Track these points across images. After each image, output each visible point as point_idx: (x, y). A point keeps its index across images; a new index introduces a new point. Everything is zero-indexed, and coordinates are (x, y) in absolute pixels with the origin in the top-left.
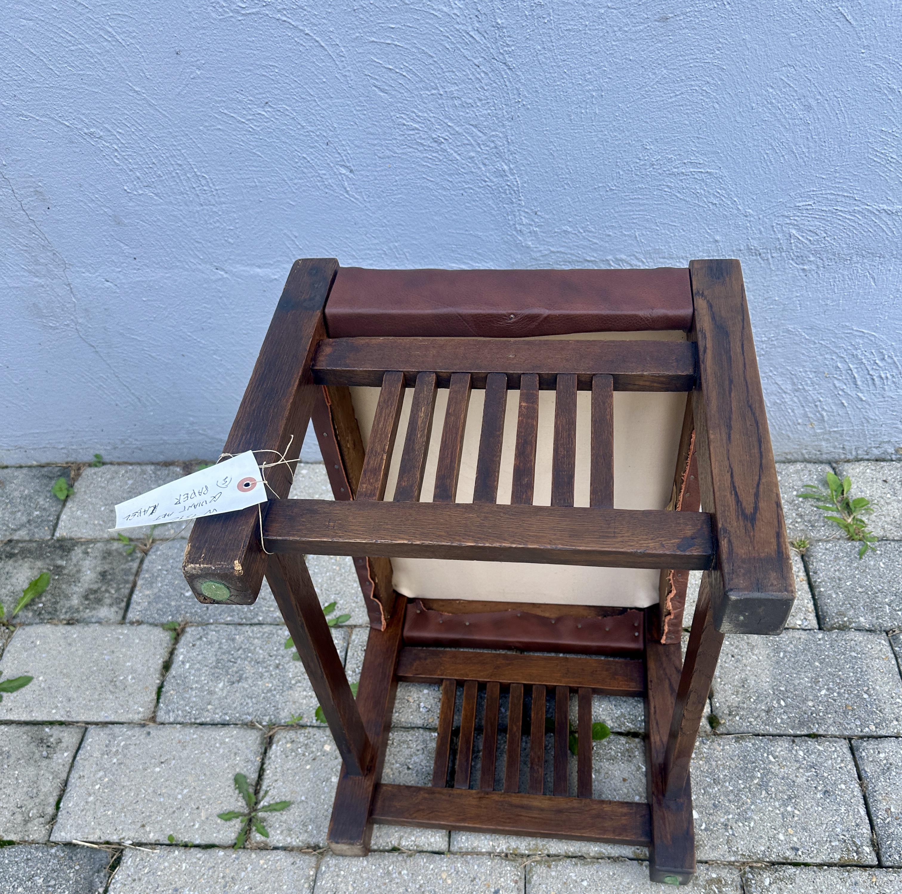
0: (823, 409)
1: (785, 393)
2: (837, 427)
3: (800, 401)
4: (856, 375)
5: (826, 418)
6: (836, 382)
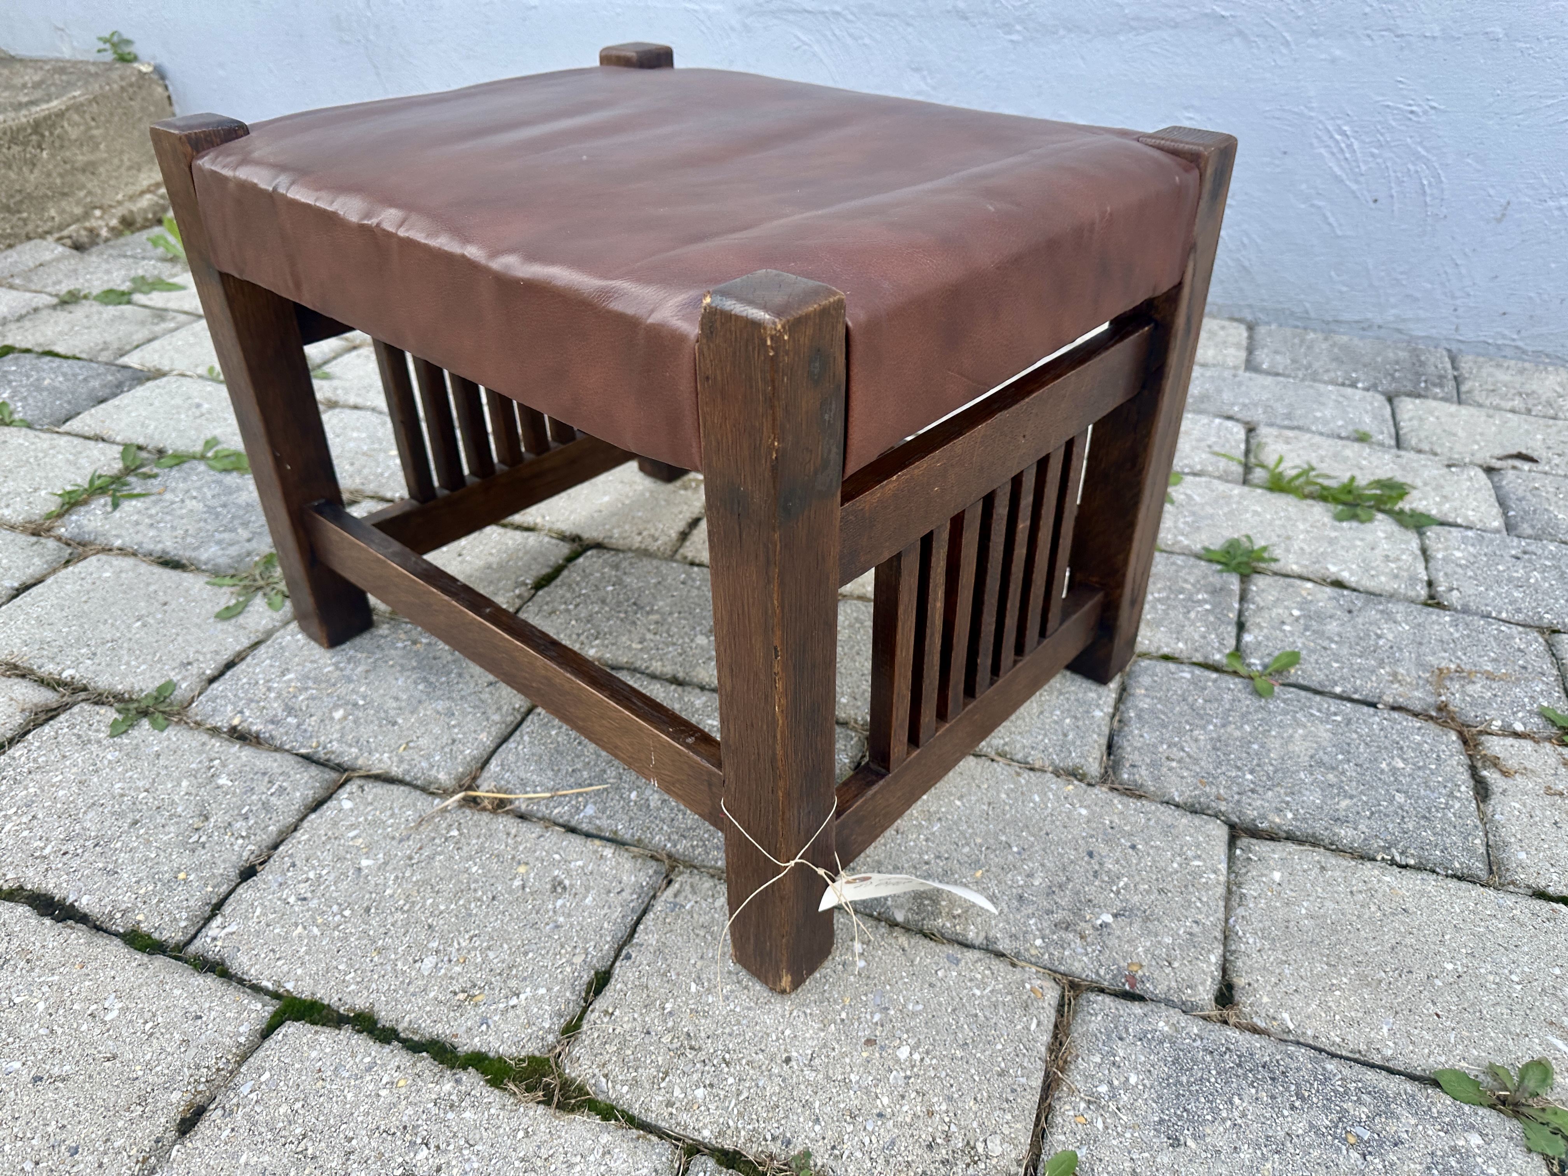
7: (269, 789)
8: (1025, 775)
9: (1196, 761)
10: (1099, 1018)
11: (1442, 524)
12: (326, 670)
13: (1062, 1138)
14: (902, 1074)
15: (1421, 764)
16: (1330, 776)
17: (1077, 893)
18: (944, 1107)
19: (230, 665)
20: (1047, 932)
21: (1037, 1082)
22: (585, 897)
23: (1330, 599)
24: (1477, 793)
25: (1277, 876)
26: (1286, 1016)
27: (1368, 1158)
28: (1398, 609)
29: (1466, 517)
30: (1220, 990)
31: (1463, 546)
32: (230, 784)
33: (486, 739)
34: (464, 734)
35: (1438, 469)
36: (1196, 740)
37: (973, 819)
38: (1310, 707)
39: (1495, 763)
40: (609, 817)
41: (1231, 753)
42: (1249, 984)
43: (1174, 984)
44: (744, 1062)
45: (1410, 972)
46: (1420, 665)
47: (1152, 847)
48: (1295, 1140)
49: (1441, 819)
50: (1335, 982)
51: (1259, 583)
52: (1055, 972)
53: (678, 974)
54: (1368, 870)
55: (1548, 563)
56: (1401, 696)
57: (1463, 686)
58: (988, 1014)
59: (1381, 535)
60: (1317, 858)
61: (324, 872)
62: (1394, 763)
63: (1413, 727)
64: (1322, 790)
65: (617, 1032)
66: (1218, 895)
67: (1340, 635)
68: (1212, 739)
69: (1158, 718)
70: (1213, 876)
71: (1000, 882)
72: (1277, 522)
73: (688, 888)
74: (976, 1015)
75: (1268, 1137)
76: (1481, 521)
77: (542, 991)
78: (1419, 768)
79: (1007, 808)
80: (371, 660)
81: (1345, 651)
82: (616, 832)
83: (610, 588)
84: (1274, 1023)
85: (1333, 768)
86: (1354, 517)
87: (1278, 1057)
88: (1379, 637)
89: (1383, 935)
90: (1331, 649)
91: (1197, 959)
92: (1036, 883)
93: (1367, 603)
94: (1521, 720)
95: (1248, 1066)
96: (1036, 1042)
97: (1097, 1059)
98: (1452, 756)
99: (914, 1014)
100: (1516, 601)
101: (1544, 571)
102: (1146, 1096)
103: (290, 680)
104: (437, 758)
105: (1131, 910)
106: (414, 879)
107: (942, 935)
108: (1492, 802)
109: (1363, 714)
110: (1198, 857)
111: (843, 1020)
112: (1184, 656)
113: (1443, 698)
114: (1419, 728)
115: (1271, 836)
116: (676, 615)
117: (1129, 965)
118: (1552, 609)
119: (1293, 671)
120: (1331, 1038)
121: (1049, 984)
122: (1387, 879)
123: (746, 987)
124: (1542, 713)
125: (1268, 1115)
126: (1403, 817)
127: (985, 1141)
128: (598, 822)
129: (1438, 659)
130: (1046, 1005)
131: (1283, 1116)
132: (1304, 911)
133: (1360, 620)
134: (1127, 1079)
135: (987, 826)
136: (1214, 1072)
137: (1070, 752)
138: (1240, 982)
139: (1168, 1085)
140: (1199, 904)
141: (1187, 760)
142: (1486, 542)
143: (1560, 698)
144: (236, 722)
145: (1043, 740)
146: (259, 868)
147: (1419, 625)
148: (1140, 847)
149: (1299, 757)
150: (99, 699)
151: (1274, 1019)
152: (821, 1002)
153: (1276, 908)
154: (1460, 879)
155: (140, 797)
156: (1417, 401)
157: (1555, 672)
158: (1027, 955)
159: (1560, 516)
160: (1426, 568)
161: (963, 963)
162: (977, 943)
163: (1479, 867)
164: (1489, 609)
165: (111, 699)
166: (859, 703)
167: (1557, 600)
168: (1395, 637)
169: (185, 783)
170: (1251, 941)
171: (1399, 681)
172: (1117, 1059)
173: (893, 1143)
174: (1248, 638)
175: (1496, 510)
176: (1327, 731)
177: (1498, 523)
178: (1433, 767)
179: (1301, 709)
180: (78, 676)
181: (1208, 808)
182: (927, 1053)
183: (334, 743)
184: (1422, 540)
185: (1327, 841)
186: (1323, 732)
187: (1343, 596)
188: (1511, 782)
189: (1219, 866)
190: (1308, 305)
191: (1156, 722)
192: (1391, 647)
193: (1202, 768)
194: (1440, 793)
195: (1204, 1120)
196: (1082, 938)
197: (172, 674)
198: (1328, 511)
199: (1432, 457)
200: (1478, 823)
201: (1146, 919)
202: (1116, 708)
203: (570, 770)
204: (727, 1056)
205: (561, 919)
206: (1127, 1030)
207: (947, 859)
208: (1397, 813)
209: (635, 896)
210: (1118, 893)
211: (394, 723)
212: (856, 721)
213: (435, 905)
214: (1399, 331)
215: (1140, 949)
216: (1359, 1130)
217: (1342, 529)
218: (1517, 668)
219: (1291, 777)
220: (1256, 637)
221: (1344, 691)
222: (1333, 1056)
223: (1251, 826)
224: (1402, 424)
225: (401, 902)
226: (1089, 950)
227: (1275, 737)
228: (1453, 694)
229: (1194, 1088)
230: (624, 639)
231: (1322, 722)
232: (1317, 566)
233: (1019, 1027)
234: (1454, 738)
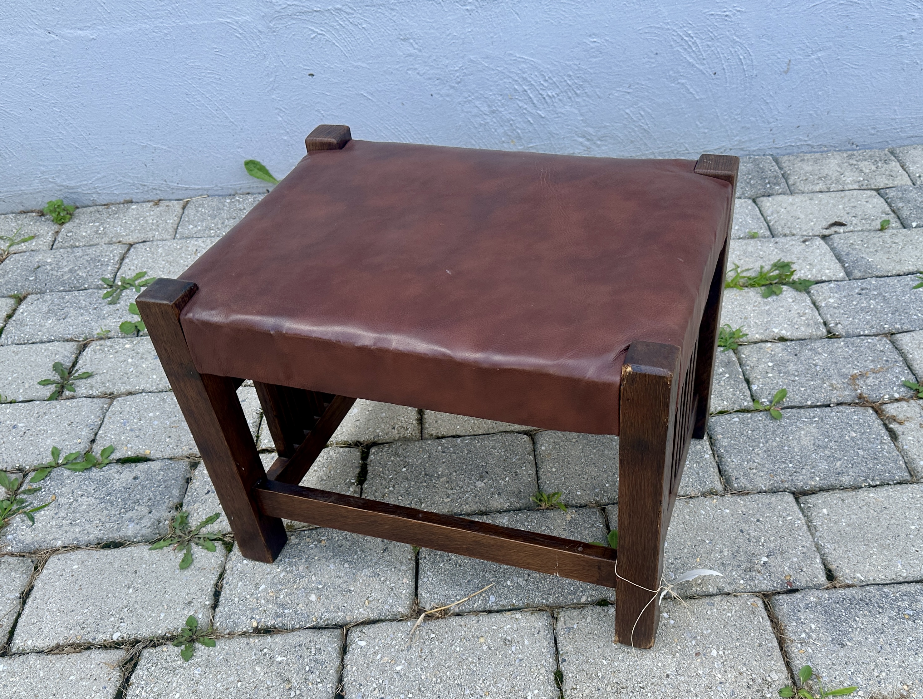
0: (517, 127)
1: (486, 114)
2: (532, 143)
3: (498, 121)
4: (531, 95)
5: (521, 135)
6: (519, 102)
7: (311, 652)
8: (691, 502)
9: (763, 466)
10: (785, 606)
11: (817, 282)
12: (282, 576)
13: (798, 662)
14: (719, 662)
15: (863, 431)
16: (826, 452)
17: (746, 552)
18: (745, 669)
19: (217, 594)
20: (743, 575)
21: (776, 643)
22: (524, 641)
23: (783, 350)
24: (892, 437)
25: (825, 511)
26: (859, 575)
27: (916, 621)
28: (817, 345)
29: (826, 275)
30: (827, 574)
31: (832, 294)
32: (285, 659)
33: (408, 581)
34: (394, 583)
35: (799, 245)
36: (758, 454)
37: (681, 534)
38: (801, 417)
39: (894, 419)
40: (505, 599)
41: (777, 455)
42: (838, 567)
43: (808, 579)
44: (649, 684)
45: (899, 536)
46: (842, 376)
47: (766, 517)
48: (886, 625)
49: (882, 457)
50: (871, 552)
51: (745, 352)
52: (755, 592)
53: (594, 659)
54: (862, 494)
55: (875, 293)
56: (840, 397)
57: (864, 381)
58: (739, 622)
59: (790, 300)
60: (838, 496)
61: (381, 681)
62: (851, 435)
63: (851, 412)
64: (826, 461)
65: (585, 695)
66: (806, 530)
67: (797, 371)
68: (765, 451)
69: (735, 448)
70: (799, 522)
71: (710, 560)
72: (736, 309)
73: (567, 618)
74: (735, 625)
75: (876, 629)
76: (834, 275)
77: (536, 692)
78: (863, 433)
79: (693, 522)
80: (303, 561)
81: (803, 380)
82: (513, 605)
83: (404, 469)
84: (855, 580)
85: (826, 447)
86: (773, 293)
87: (864, 594)
88: (816, 365)
89: (881, 523)
90: (796, 381)
91: (812, 563)
92: (726, 555)
93: (801, 345)
94: (896, 391)
95: (855, 602)
96: (766, 626)
97: (794, 624)
98: (874, 422)
99: (709, 635)
100: (869, 322)
101: (875, 298)
102: (822, 631)
103: (265, 590)
104: (391, 601)
105: (773, 551)
106: (431, 666)
107: (698, 595)
108: (900, 440)
109: (827, 412)
110: (788, 515)
111: (680, 650)
112: (730, 408)
113: (859, 391)
114: (854, 412)
115: (813, 492)
116: (454, 474)
117: (785, 577)
118: (887, 321)
119: (784, 400)
120: (881, 577)
121: (756, 599)
122: (871, 495)
123: (628, 653)
124: (904, 385)
125: (872, 620)
126: (866, 462)
127: (769, 676)
128: (501, 603)
129: (847, 369)
130: (761, 609)
131: (878, 618)
132: (844, 524)
133: (802, 358)
134: (811, 628)
135: (689, 535)
136: (843, 611)
137: (705, 482)
138: (833, 567)
139: (828, 623)
140: (800, 538)
141: (759, 466)
142: (842, 288)
143: (908, 373)
144: (255, 624)
145: (689, 481)
146: (344, 694)
147: (831, 352)
148: (761, 519)
149: (808, 447)
150: (154, 643)
151: (854, 578)
152: (666, 646)
153: (832, 527)
154: (900, 483)
155: (239, 686)
156: (770, 199)
157: (901, 359)
158: (739, 589)
159: (870, 260)
160: (820, 314)
161: (716, 604)
162: (715, 592)
163: (906, 475)
164: (859, 330)
165: (161, 641)
166: (588, 492)
167: (887, 314)
168: (823, 363)
169: (258, 669)
170: (829, 546)
171: (835, 389)
172: (802, 620)
173: (733, 692)
174: (754, 387)
175: (838, 265)
176: (814, 428)
177: (842, 274)
178: (868, 430)
179: (797, 420)
180: (125, 635)
181: (780, 488)
182: (724, 649)
183: (326, 614)
184: (810, 297)
185: (838, 486)
186: (812, 428)
187: (789, 346)
188: (904, 427)
189: (800, 516)
190: (686, 145)
191: (735, 451)
192: (824, 370)
193: (768, 468)
194: (877, 444)
195: (849, 632)
196: (759, 573)
197: (186, 612)
198: (757, 293)
199: (793, 237)
200: (898, 453)
201: (781, 553)
202: (713, 450)
203: (466, 581)
204: (641, 685)
205: (520, 656)
206: (800, 607)
207: (680, 558)
208: (862, 461)
209: (547, 632)
210: (763, 545)
211: (350, 591)
212: (591, 502)
213: (452, 674)
214: (742, 149)
215: (786, 568)
216: (908, 612)
217: (769, 303)
218: (884, 362)
219: (809, 459)
220: (758, 386)
221: (812, 403)
222: (884, 585)
223: (802, 490)
224: (769, 218)
225: (434, 679)
226: (765, 577)
227: (793, 440)
228: (862, 387)
229: (838, 620)
230: (437, 498)
231: (810, 424)
232: (768, 331)
233: (755, 623)
234: (871, 412)
